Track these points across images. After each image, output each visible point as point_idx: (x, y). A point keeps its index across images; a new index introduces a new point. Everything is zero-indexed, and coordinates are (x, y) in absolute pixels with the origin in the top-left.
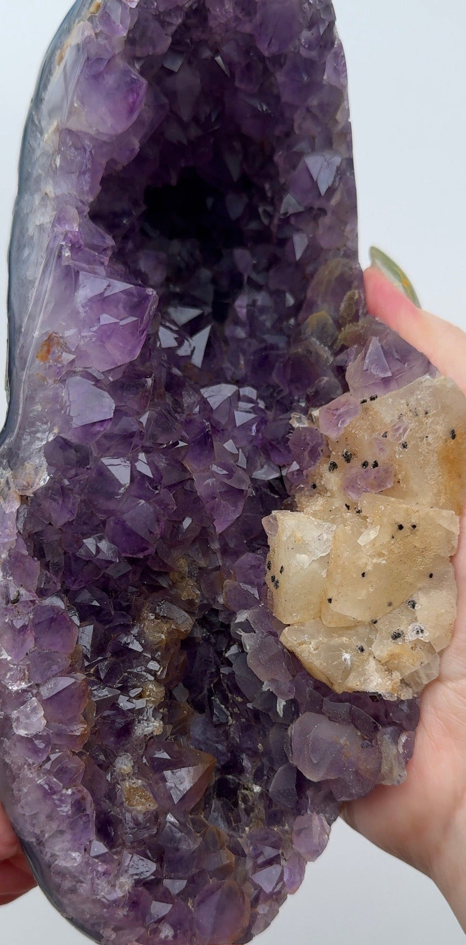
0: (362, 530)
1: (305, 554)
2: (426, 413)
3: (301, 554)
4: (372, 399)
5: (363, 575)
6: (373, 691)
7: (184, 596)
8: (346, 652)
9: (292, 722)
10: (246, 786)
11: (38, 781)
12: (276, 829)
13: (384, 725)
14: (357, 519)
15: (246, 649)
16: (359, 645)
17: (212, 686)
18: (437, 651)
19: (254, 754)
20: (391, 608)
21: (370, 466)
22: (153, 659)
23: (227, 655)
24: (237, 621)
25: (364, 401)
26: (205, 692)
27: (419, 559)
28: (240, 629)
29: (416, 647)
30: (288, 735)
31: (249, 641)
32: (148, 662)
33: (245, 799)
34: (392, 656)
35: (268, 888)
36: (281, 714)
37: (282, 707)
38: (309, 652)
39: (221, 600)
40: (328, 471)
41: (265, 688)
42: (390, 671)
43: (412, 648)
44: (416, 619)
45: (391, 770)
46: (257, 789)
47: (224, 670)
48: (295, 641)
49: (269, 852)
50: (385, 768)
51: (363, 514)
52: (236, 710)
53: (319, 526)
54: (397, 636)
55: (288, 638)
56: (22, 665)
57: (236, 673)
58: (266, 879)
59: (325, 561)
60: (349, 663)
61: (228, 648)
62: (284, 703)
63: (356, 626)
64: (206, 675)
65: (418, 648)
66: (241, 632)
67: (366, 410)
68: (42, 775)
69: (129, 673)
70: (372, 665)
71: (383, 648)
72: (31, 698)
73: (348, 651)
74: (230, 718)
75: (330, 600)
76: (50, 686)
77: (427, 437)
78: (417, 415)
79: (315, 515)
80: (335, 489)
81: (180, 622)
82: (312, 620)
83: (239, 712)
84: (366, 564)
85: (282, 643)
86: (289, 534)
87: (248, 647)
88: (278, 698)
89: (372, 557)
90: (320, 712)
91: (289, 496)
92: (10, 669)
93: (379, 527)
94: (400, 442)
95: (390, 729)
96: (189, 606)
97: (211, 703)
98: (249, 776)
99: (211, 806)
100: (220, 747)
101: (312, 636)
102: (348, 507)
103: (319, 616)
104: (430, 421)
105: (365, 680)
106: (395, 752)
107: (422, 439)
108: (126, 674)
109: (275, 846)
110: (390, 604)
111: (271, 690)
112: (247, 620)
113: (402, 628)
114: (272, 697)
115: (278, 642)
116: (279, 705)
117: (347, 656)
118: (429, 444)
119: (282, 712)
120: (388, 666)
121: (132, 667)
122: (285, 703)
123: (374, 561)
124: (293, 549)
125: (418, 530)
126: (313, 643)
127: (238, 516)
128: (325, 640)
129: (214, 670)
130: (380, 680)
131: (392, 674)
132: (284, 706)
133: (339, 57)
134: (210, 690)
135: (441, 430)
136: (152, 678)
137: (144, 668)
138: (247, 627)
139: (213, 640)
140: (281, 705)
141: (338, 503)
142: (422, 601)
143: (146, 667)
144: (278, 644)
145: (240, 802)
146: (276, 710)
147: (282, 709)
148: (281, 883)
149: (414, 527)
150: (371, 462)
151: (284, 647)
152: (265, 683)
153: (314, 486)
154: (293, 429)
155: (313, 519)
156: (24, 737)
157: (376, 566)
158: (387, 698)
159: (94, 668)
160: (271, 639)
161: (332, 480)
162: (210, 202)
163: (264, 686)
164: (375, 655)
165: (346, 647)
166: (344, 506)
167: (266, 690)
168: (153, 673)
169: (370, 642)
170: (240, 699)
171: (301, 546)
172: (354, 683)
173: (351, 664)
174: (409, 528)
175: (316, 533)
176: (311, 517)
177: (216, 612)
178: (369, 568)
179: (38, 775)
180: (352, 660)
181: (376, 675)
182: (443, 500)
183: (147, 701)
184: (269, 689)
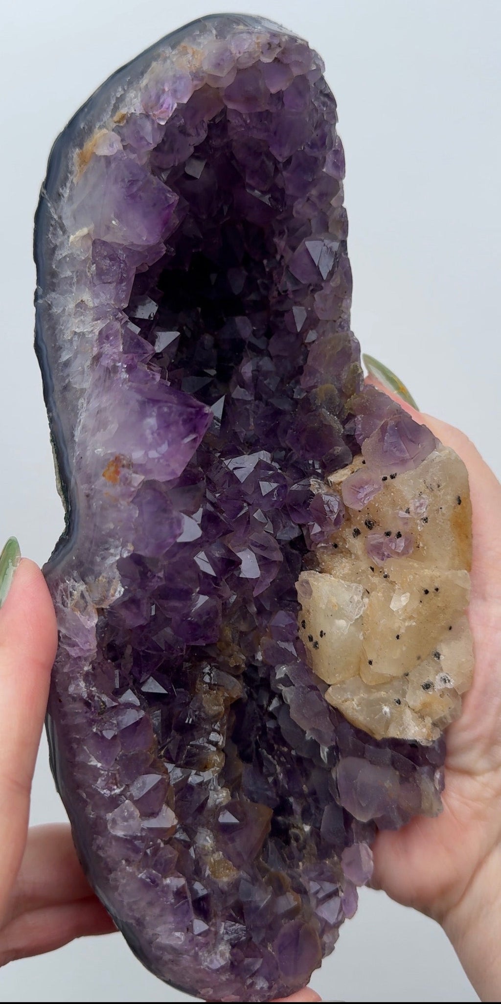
0: (392, 594)
1: (343, 619)
2: (439, 486)
3: (340, 619)
4: (393, 477)
5: (398, 637)
6: (411, 739)
7: (232, 663)
8: (385, 705)
9: (334, 766)
10: (295, 826)
11: (139, 875)
12: (327, 862)
13: (420, 765)
14: (384, 584)
15: (287, 701)
16: (397, 699)
17: (258, 737)
18: (459, 693)
19: (301, 795)
20: (419, 661)
21: (394, 535)
22: (215, 731)
23: (271, 709)
24: (277, 677)
25: (385, 479)
26: (254, 746)
27: (442, 616)
28: (281, 685)
29: (443, 694)
30: (333, 779)
31: (288, 693)
32: (209, 734)
33: (297, 839)
34: (425, 705)
35: (332, 920)
36: (325, 760)
37: (326, 754)
38: (353, 709)
39: (259, 657)
40: (352, 536)
41: (309, 736)
42: (422, 717)
43: (440, 695)
44: (442, 670)
45: (431, 805)
46: (307, 828)
47: (270, 724)
48: (340, 699)
49: (329, 887)
50: (425, 805)
51: (391, 579)
52: (282, 759)
53: (349, 588)
54: (427, 686)
55: (333, 697)
56: (112, 771)
57: (281, 726)
58: (328, 912)
59: (360, 623)
60: (389, 715)
61: (270, 703)
62: (326, 750)
63: (391, 680)
64: (253, 729)
65: (446, 695)
66: (281, 687)
67: (387, 487)
68: (141, 869)
69: (192, 746)
70: (408, 715)
71: (416, 698)
72: (125, 801)
73: (387, 704)
74: (277, 766)
75: (370, 663)
76: (139, 786)
77: (441, 508)
78: (433, 490)
79: (344, 578)
80: (360, 553)
81: (230, 688)
82: (351, 678)
83: (285, 761)
84: (400, 627)
85: (326, 701)
86: (326, 601)
87: (289, 701)
88: (321, 746)
89: (404, 620)
90: (362, 756)
91: (309, 551)
92: (101, 775)
93: (408, 594)
94: (422, 517)
95: (426, 769)
96: (235, 672)
97: (259, 755)
98: (298, 816)
99: (268, 849)
100: (269, 793)
101: (354, 693)
102: (372, 569)
103: (358, 673)
104: (442, 493)
105: (404, 729)
106: (433, 789)
107: (437, 510)
108: (189, 747)
109: (332, 880)
110: (419, 658)
111: (313, 738)
112: (286, 675)
113: (431, 679)
114: (315, 746)
115: (321, 698)
116: (323, 753)
117: (386, 709)
118: (443, 515)
119: (326, 759)
120: (421, 714)
121: (194, 739)
122: (328, 750)
123: (407, 624)
124: (331, 615)
125: (440, 592)
126: (355, 700)
127: (271, 580)
128: (366, 696)
129: (259, 725)
130: (417, 728)
131: (424, 719)
132: (327, 753)
133: (339, 153)
134: (256, 743)
135: (451, 499)
136: (213, 749)
137: (205, 740)
138: (286, 681)
139: (255, 696)
140: (324, 752)
141: (364, 565)
142: (445, 650)
143: (208, 739)
144: (322, 701)
145: (292, 841)
146: (320, 756)
147: (326, 756)
148: (342, 913)
149: (437, 590)
150: (394, 532)
151: (329, 704)
152: (307, 732)
153: (336, 546)
154: (314, 495)
155: (343, 582)
156: (122, 838)
157: (408, 628)
158: (424, 743)
159: (164, 750)
160: (313, 695)
161: (356, 545)
162: (213, 277)
163: (306, 735)
164: (410, 705)
165: (385, 701)
166: (369, 569)
167: (309, 738)
168: (215, 744)
169: (404, 694)
170: (286, 749)
171: (337, 613)
172: (394, 733)
173: (391, 715)
174: (433, 592)
175: (347, 596)
176: (341, 580)
177: (255, 669)
178: (402, 631)
179: (138, 869)
180: (391, 713)
181: (412, 723)
182: (457, 562)
183: (212, 772)
184: (312, 737)
